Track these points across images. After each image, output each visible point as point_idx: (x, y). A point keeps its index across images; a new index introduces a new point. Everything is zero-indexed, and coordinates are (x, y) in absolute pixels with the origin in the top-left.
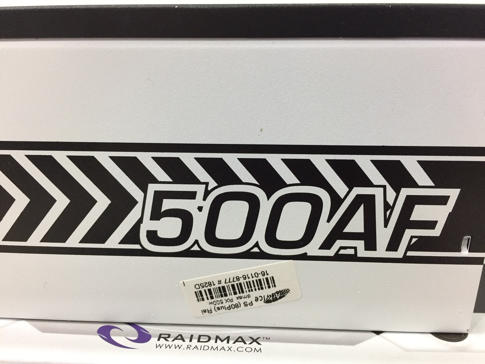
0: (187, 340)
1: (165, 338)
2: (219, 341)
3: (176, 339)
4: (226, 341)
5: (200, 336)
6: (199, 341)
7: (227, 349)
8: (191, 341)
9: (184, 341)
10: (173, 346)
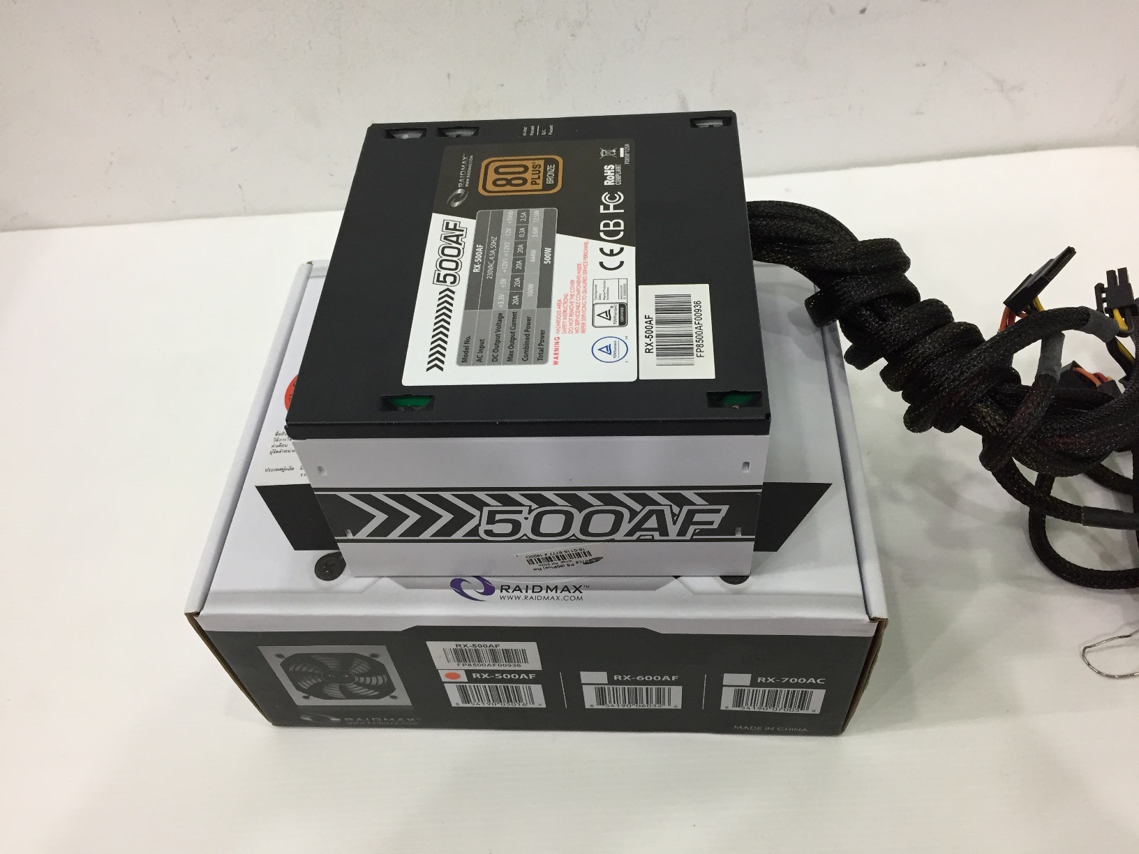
0: (524, 591)
1: (506, 590)
2: (549, 591)
3: (515, 590)
4: (554, 591)
5: (534, 587)
6: (533, 592)
7: (556, 598)
8: (527, 592)
9: (521, 592)
10: (514, 598)
